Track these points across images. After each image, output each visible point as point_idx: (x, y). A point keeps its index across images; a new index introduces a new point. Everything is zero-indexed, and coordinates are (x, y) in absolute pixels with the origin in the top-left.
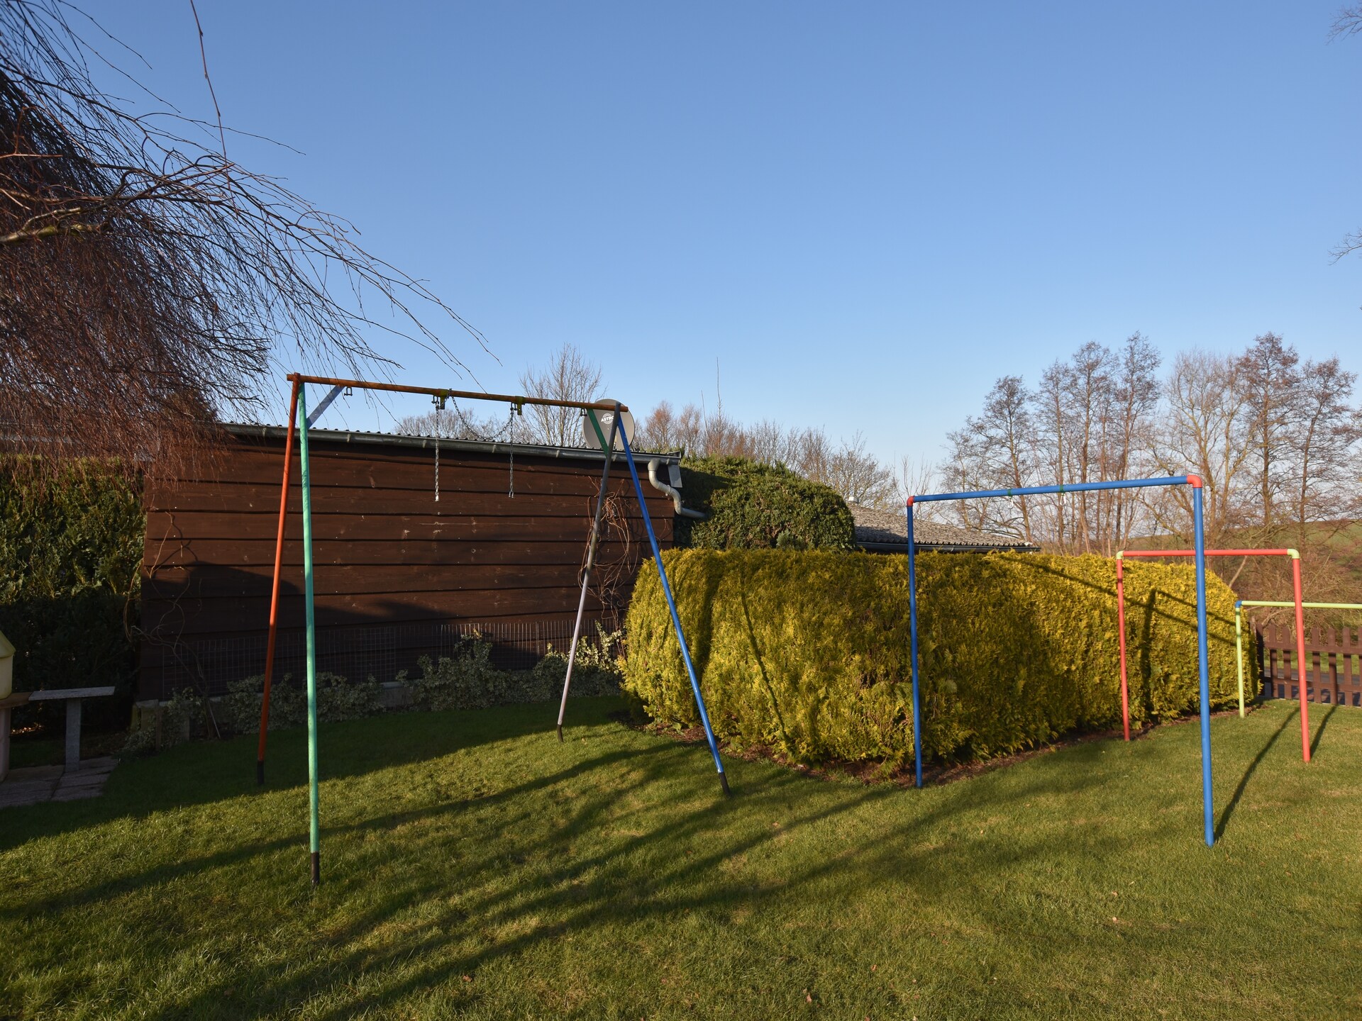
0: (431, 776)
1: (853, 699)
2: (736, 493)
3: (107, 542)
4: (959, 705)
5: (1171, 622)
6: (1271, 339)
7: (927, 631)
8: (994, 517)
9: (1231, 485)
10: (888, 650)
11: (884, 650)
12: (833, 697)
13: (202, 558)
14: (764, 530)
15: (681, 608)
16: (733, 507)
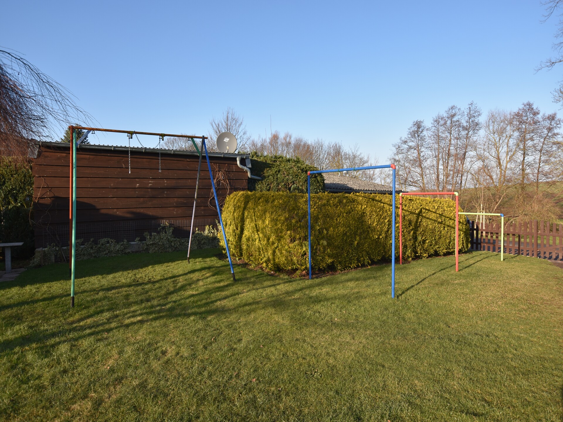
0: (135, 275)
1: (287, 247)
2: (275, 170)
3: (22, 189)
4: (329, 250)
5: (428, 220)
6: (529, 105)
7: (317, 223)
8: (410, 179)
9: (508, 166)
10: (301, 229)
11: (299, 229)
12: (280, 247)
13: (56, 195)
14: (286, 184)
15: (235, 214)
16: (273, 175)
